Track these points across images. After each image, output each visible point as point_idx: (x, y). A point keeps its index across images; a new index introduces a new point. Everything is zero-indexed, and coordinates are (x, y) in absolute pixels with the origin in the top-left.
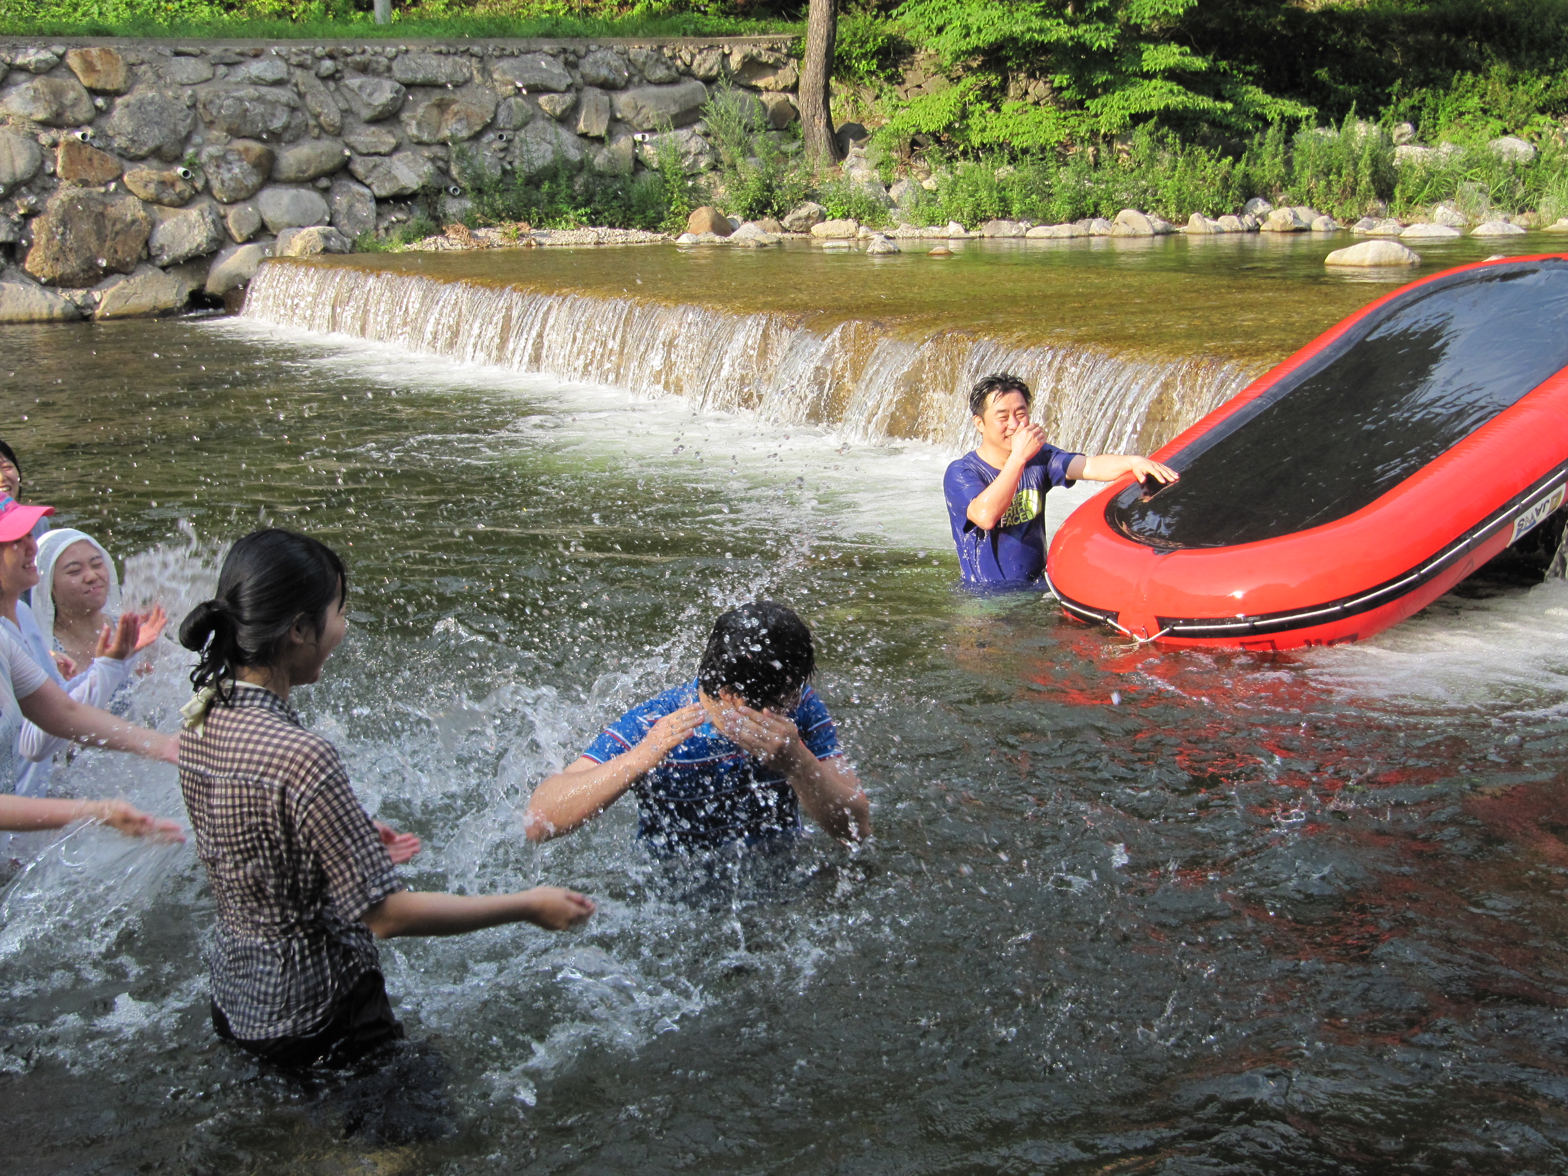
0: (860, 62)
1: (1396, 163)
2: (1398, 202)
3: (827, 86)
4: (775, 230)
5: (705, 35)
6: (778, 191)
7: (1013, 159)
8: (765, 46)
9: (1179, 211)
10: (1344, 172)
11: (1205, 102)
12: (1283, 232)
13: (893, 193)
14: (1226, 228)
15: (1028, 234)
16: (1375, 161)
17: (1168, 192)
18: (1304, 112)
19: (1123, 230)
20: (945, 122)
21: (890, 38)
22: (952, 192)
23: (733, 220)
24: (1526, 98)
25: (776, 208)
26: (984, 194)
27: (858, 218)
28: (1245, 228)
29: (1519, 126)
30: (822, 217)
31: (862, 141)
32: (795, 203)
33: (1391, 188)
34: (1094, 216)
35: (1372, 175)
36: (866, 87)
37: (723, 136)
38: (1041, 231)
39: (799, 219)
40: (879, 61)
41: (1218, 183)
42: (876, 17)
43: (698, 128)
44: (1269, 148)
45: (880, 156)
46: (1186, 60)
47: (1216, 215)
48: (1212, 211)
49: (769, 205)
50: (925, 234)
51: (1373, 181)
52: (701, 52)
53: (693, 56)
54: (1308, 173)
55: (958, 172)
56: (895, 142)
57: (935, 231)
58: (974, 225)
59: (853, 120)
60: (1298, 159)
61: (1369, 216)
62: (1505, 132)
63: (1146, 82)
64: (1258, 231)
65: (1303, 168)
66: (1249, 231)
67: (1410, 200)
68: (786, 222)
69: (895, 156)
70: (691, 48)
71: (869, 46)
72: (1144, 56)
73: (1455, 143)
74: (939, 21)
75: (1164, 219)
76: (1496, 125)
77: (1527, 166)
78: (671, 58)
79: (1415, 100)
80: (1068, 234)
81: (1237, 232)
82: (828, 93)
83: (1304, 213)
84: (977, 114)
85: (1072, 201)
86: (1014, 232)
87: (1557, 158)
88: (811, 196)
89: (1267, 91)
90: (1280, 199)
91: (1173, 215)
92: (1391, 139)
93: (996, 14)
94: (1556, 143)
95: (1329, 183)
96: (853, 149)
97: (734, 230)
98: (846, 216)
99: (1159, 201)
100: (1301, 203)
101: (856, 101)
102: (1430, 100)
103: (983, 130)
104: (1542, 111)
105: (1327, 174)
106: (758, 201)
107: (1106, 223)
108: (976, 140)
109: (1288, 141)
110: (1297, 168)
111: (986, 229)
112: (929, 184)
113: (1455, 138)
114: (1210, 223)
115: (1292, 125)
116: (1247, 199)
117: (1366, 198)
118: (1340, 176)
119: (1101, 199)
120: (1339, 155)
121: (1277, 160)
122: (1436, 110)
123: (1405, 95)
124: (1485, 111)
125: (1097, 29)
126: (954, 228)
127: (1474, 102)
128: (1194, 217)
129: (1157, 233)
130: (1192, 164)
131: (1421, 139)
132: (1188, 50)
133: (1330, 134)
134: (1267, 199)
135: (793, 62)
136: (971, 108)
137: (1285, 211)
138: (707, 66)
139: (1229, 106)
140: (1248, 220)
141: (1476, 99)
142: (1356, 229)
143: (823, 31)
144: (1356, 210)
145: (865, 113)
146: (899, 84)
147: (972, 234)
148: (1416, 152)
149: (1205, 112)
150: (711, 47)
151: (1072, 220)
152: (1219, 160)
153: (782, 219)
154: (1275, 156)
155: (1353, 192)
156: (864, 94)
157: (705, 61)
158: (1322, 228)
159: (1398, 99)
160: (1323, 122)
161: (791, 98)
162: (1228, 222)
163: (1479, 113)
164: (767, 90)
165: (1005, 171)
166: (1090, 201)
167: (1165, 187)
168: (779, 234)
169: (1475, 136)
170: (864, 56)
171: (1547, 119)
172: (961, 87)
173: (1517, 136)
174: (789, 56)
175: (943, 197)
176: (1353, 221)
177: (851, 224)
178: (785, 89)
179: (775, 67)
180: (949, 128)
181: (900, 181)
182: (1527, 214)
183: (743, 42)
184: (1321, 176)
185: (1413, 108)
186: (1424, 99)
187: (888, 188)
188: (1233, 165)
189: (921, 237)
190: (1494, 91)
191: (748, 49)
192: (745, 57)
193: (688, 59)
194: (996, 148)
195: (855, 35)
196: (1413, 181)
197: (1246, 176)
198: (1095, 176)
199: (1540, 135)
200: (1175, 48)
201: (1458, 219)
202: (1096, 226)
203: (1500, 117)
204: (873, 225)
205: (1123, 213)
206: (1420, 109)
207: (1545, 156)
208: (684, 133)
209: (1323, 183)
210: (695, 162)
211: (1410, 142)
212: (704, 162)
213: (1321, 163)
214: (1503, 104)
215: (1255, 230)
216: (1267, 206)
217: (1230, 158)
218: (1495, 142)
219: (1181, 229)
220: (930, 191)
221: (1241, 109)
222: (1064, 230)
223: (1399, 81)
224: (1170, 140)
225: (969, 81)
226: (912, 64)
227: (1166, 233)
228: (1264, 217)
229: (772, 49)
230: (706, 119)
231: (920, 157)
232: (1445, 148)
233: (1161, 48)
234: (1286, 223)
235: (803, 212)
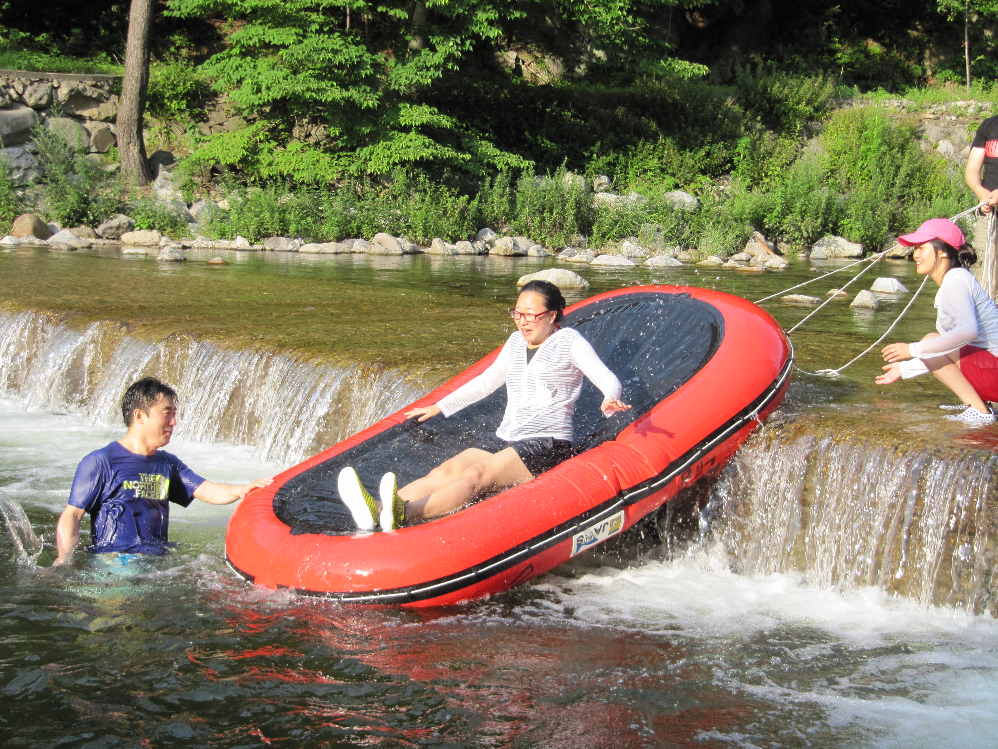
0: (171, 102)
1: (595, 206)
2: (595, 236)
3: (140, 120)
4: (89, 236)
5: (37, 70)
6: (94, 205)
7: (293, 188)
8: (90, 83)
9: (426, 236)
10: (555, 211)
11: (448, 152)
12: (505, 256)
13: (193, 211)
14: (461, 251)
15: (301, 249)
16: (578, 203)
17: (417, 221)
18: (525, 163)
19: (377, 249)
20: (239, 156)
21: (197, 83)
22: (241, 211)
23: (53, 226)
24: (692, 162)
25: (91, 218)
26: (267, 214)
27: (162, 230)
28: (477, 251)
29: (688, 182)
30: (131, 227)
31: (170, 166)
32: (107, 215)
33: (591, 224)
34: (357, 237)
35: (576, 215)
36: (176, 122)
37: (48, 155)
38: (311, 247)
39: (111, 228)
40: (188, 101)
41: (456, 215)
42: (187, 66)
43: (28, 147)
44: (497, 189)
45: (185, 179)
46: (435, 118)
47: (454, 240)
48: (451, 238)
49: (85, 215)
50: (217, 246)
51: (577, 220)
52: (32, 83)
53: (25, 87)
54: (526, 211)
55: (249, 196)
56: (197, 169)
57: (225, 243)
58: (257, 240)
59: (164, 148)
60: (520, 199)
61: (573, 246)
62: (677, 187)
63: (404, 134)
64: (487, 254)
65: (523, 206)
66: (480, 254)
67: (603, 236)
68: (100, 230)
69: (197, 180)
70: (23, 79)
71: (180, 89)
72: (402, 113)
73: (640, 193)
74: (236, 77)
75: (413, 242)
76: (670, 181)
77: (692, 214)
78: (5, 87)
79: (611, 157)
80: (333, 250)
81: (470, 254)
82: (141, 125)
83: (523, 242)
84: (266, 151)
85: (339, 224)
86: (290, 247)
87: (715, 209)
88: (122, 209)
89: (497, 146)
90: (505, 230)
91: (420, 238)
92: (592, 187)
93: (281, 74)
94: (714, 198)
95: (543, 219)
96: (162, 172)
97: (52, 234)
98: (151, 228)
99: (409, 227)
100: (521, 234)
101: (168, 133)
102: (622, 158)
103: (270, 164)
104: (704, 172)
105: (542, 213)
106: (75, 212)
107: (366, 243)
108: (265, 172)
109: (513, 185)
110: (519, 206)
111: (268, 244)
112: (224, 204)
113: (641, 189)
114: (449, 246)
115: (516, 173)
116: (479, 229)
117: (572, 232)
118: (552, 213)
119: (363, 223)
120: (552, 197)
121: (504, 199)
122: (626, 167)
123: (603, 154)
124: (663, 170)
125: (365, 91)
126: (241, 242)
127: (653, 163)
128: (436, 241)
129: (405, 253)
130: (436, 200)
131: (614, 188)
132: (436, 111)
133: (546, 182)
134: (495, 230)
135: (114, 98)
136: (261, 146)
137: (508, 239)
138: (38, 96)
139: (468, 157)
140: (479, 245)
141: (656, 161)
142: (560, 256)
143: (137, 74)
144: (562, 242)
145: (175, 144)
146: (205, 122)
147: (255, 247)
148: (611, 198)
149: (450, 159)
150: (41, 81)
151: (339, 239)
152: (458, 197)
153: (96, 227)
154: (502, 196)
155: (561, 228)
156: (174, 127)
157: (35, 91)
158: (536, 254)
159: (598, 157)
160: (539, 171)
161: (111, 126)
162: (463, 246)
163: (658, 171)
164: (91, 119)
165: (287, 198)
166: (354, 224)
167: (415, 216)
168: (93, 240)
169: (654, 188)
170: (176, 97)
171: (705, 179)
172: (253, 128)
173: (686, 190)
174: (110, 92)
175: (233, 217)
176: (559, 250)
177: (155, 234)
178: (107, 120)
179: (98, 101)
180: (244, 160)
181: (199, 200)
182: (691, 250)
183: (70, 79)
184: (537, 214)
185: (609, 164)
186: (617, 158)
187: (190, 206)
188: (469, 202)
189: (213, 248)
190: (669, 155)
191: (74, 84)
192: (72, 91)
193: (20, 89)
194: (279, 179)
195: (168, 79)
196: (607, 220)
197: (479, 210)
198: (359, 204)
199: (701, 189)
200: (425, 108)
201: (640, 252)
202: (358, 245)
203: (673, 175)
204: (174, 236)
205: (379, 236)
206: (614, 165)
207: (705, 207)
208: (16, 151)
209: (538, 219)
210: (24, 176)
211: (606, 191)
212: (32, 176)
213: (538, 205)
214: (675, 166)
215: (485, 253)
216: (495, 235)
217: (467, 196)
218: (668, 195)
219: (426, 250)
220: (224, 211)
221: (478, 159)
222: (331, 247)
223: (599, 143)
224: (421, 179)
225: (260, 124)
226: (214, 106)
227: (414, 253)
228: (491, 243)
229: (95, 86)
230: (35, 140)
231: (218, 182)
232: (633, 196)
233: (415, 107)
234: (507, 250)
235: (115, 222)
